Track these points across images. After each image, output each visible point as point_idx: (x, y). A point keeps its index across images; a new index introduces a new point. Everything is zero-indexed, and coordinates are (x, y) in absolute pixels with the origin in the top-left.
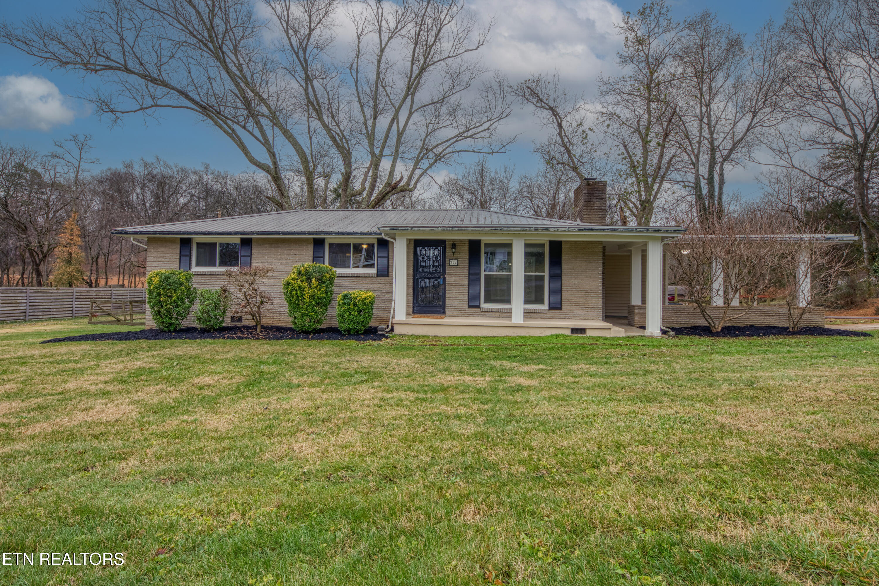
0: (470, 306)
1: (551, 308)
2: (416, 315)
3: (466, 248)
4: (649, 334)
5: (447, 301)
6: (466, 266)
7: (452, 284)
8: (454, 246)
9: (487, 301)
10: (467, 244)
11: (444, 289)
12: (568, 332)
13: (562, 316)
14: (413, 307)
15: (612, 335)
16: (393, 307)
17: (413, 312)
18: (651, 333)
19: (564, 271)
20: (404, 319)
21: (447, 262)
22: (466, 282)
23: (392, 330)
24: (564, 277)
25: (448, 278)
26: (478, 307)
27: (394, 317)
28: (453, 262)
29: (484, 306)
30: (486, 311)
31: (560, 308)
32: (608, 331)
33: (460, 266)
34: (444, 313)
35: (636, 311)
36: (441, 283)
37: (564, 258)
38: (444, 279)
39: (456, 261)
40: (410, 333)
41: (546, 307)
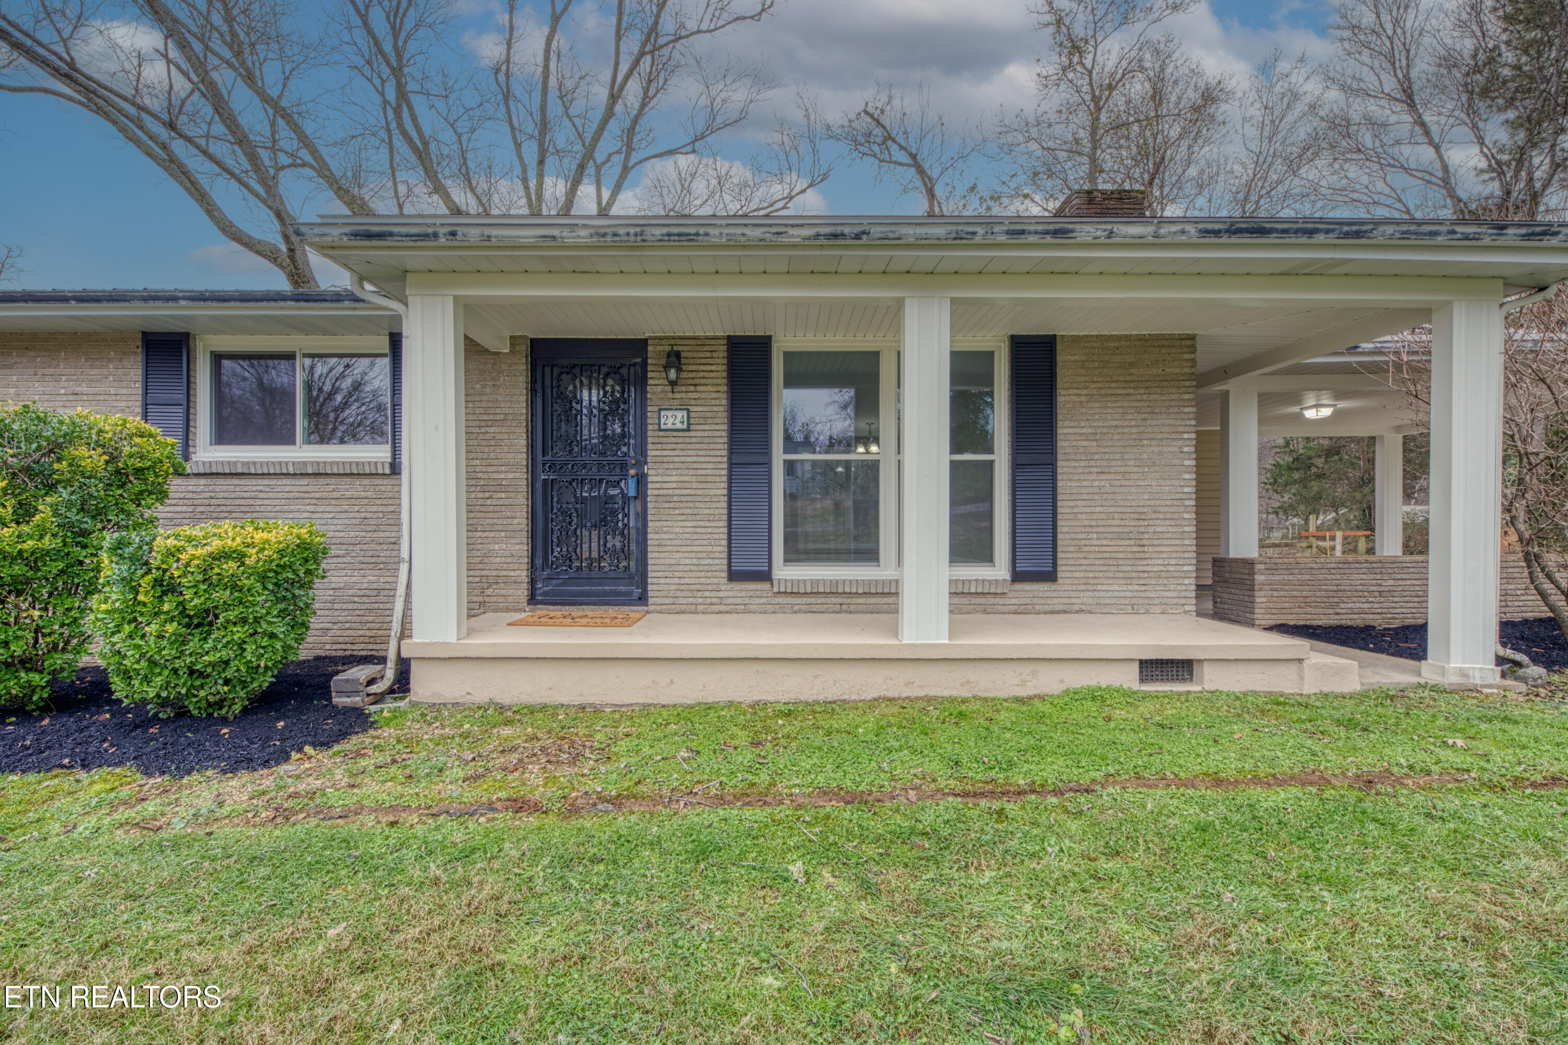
0: (734, 576)
1: (1018, 577)
2: (542, 610)
3: (719, 368)
4: (1453, 679)
5: (653, 556)
6: (719, 430)
7: (668, 499)
8: (674, 359)
9: (794, 554)
10: (722, 351)
11: (643, 517)
12: (1128, 678)
13: (1057, 604)
14: (533, 582)
15: (1310, 687)
16: (401, 590)
17: (532, 599)
18: (1463, 673)
19: (1063, 445)
20: (453, 639)
21: (651, 419)
22: (721, 489)
23: (402, 685)
24: (1063, 467)
25: (654, 475)
26: (765, 576)
27: (405, 633)
28: (673, 419)
29: (784, 572)
30: (793, 592)
31: (1050, 576)
32: (1293, 668)
33: (698, 433)
34: (643, 599)
35: (1259, 578)
36: (632, 493)
37: (1065, 398)
38: (641, 480)
39: (680, 414)
40: (480, 697)
41: (1000, 570)
